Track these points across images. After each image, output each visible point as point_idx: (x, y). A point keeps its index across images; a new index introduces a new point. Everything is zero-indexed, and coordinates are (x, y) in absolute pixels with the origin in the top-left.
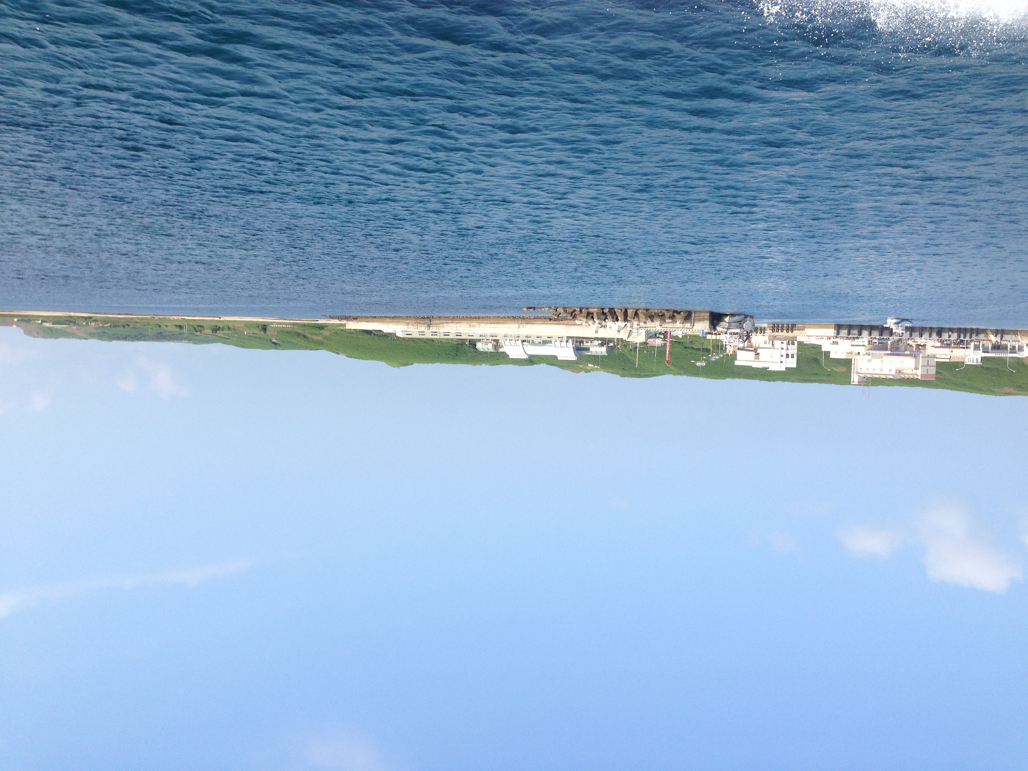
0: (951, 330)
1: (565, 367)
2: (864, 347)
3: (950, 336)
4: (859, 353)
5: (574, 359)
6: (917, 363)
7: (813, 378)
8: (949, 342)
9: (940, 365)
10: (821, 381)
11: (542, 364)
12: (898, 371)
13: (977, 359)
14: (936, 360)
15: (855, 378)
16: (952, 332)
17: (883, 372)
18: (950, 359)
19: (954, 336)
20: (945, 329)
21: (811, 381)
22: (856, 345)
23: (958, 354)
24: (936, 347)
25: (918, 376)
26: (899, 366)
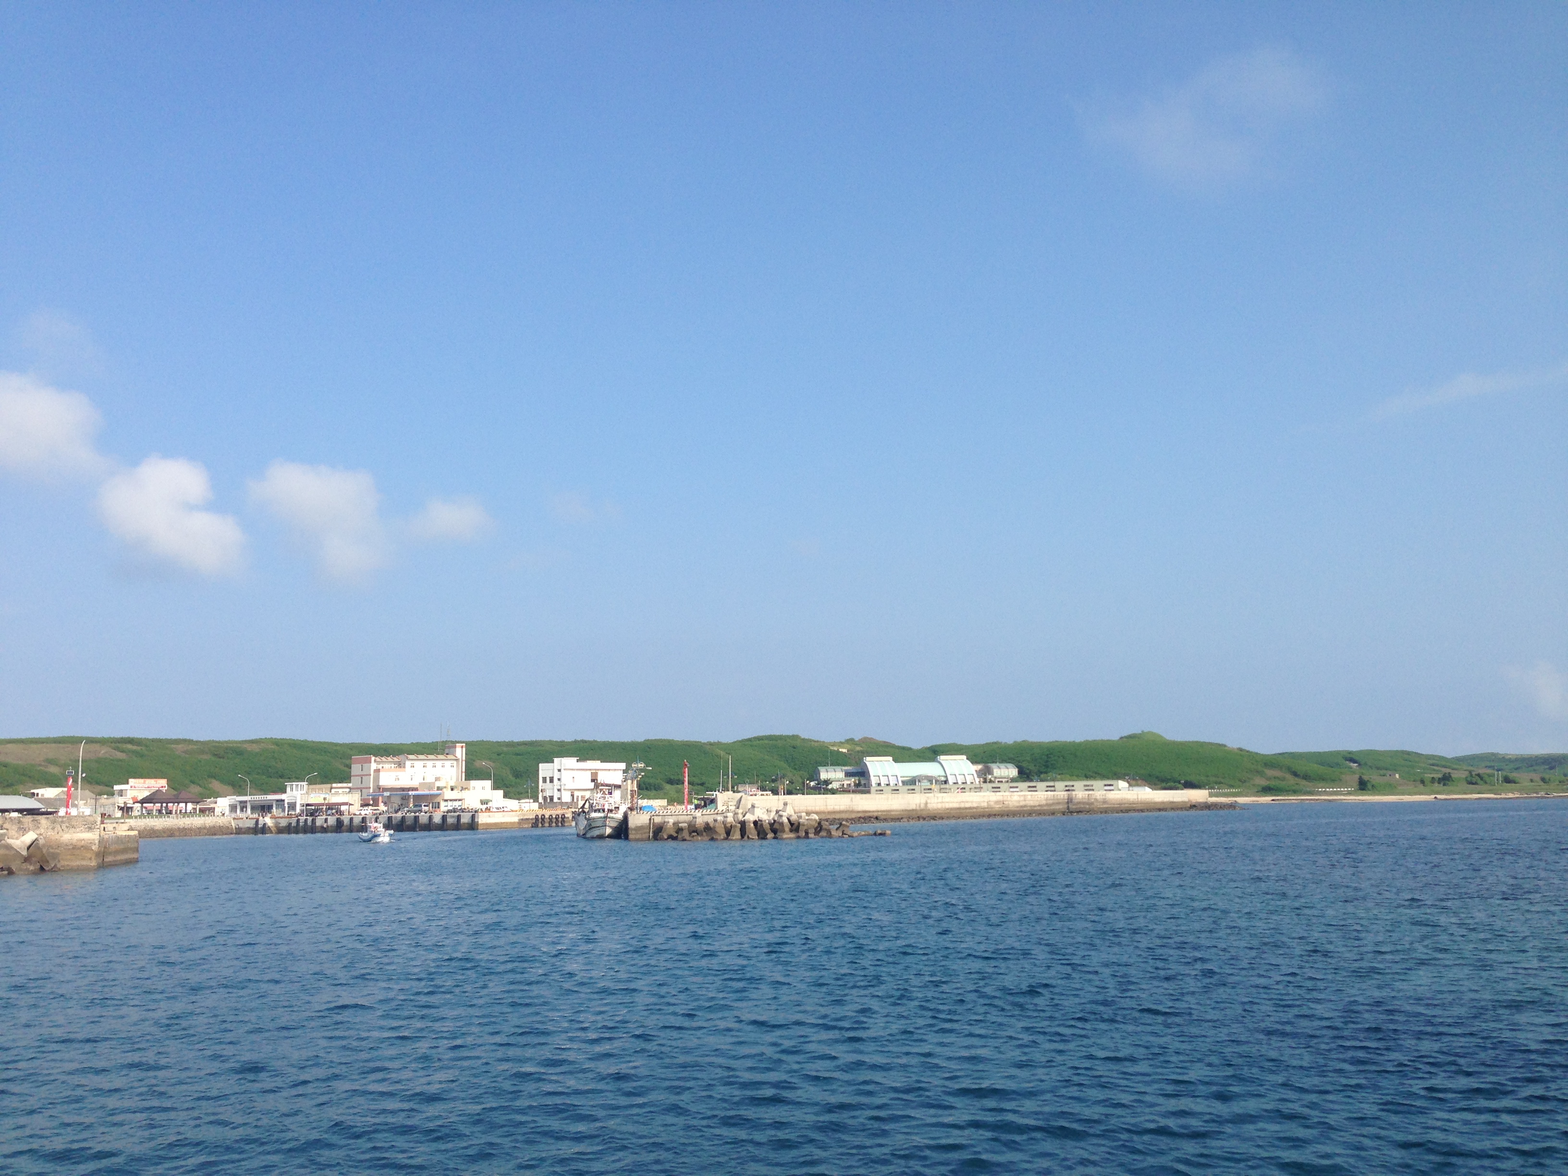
0: (324, 830)
1: (882, 746)
2: (446, 798)
3: (326, 820)
4: (452, 789)
5: (868, 759)
6: (377, 779)
7: (522, 748)
8: (329, 812)
9: (345, 778)
10: (511, 744)
11: (920, 747)
12: (402, 765)
13: (292, 790)
14: (350, 785)
15: (460, 752)
16: (322, 827)
17: (421, 763)
18: (331, 788)
19: (320, 821)
20: (332, 831)
21: (525, 744)
22: (456, 800)
23: (318, 796)
24: (347, 804)
25: (375, 761)
26: (400, 773)
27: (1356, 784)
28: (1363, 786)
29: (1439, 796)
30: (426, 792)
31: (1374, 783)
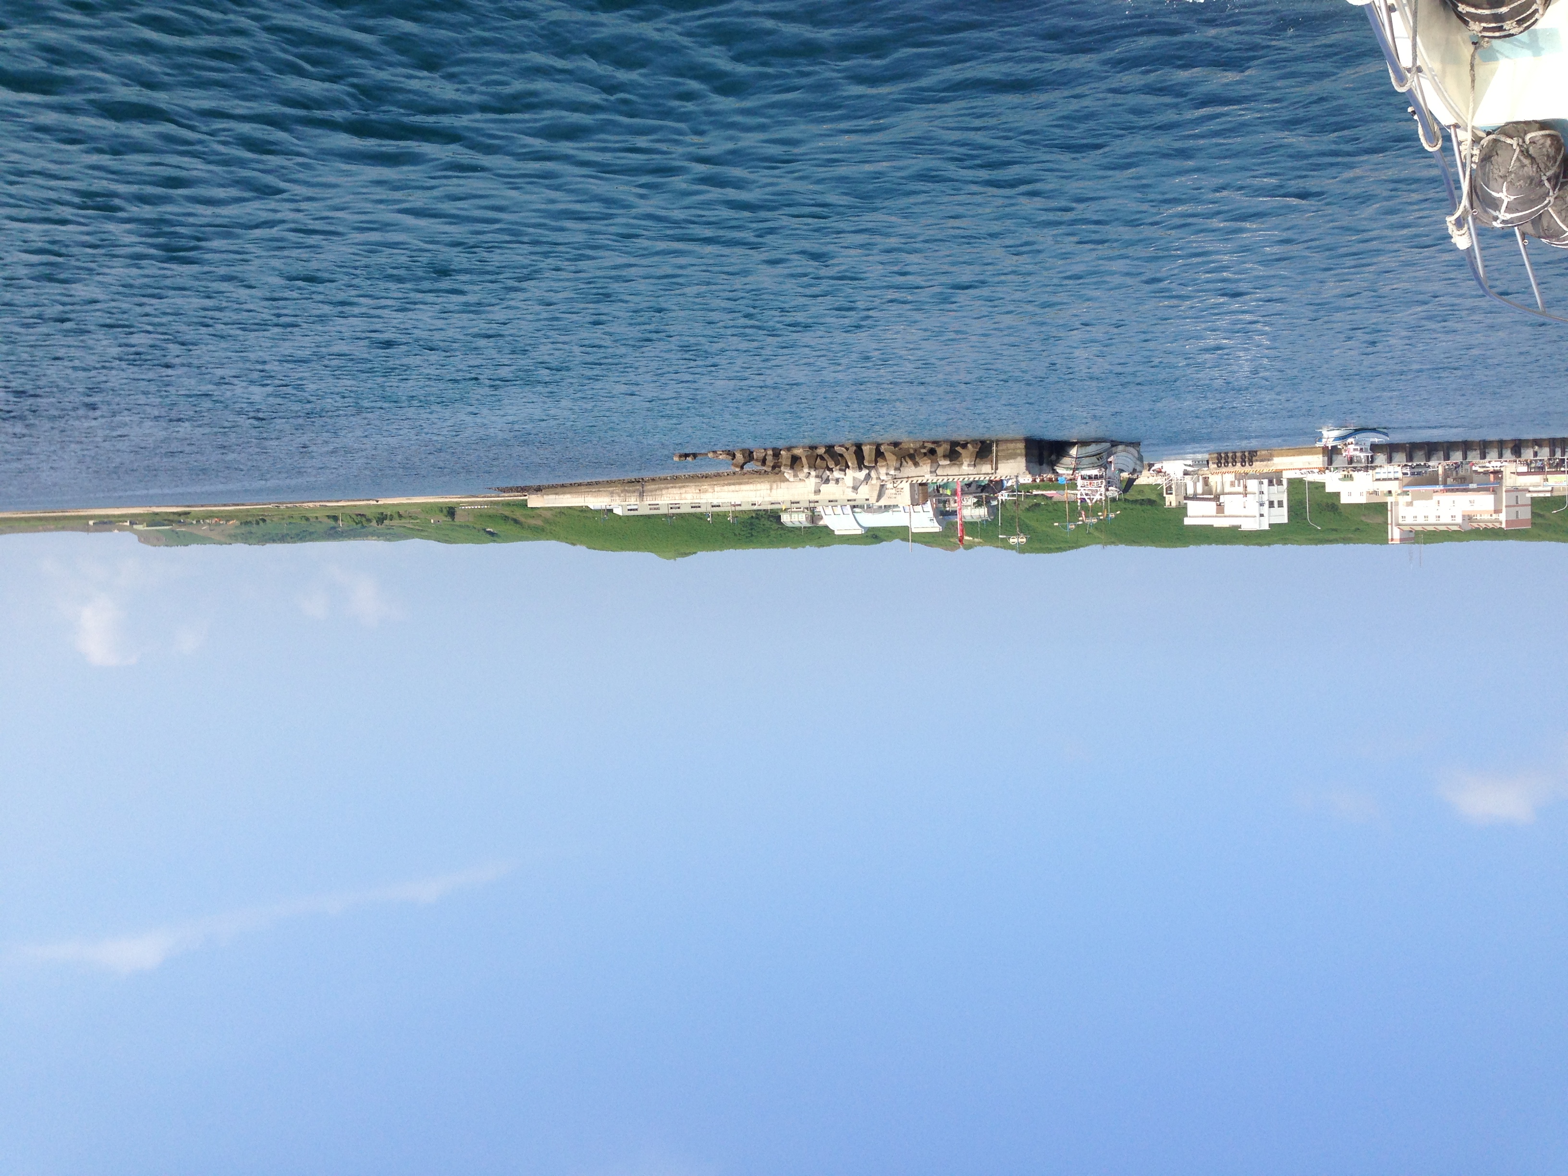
0: (1538, 443)
1: (926, 542)
2: (1397, 482)
3: (1536, 454)
4: (1390, 492)
5: (937, 530)
6: (1498, 502)
8: (1539, 464)
9: (1537, 503)
10: (1346, 540)
11: (891, 541)
12: (1467, 518)
14: (1529, 495)
15: (1395, 533)
16: (1540, 446)
17: (1442, 521)
18: (1552, 491)
19: (1545, 453)
20: (1527, 441)
21: (1330, 541)
22: (1384, 480)
24: (1519, 474)
25: (1501, 523)
26: (1469, 509)
27: (458, 512)
28: (451, 512)
29: (375, 503)
30: (1423, 489)
31: (441, 514)
